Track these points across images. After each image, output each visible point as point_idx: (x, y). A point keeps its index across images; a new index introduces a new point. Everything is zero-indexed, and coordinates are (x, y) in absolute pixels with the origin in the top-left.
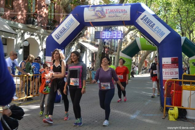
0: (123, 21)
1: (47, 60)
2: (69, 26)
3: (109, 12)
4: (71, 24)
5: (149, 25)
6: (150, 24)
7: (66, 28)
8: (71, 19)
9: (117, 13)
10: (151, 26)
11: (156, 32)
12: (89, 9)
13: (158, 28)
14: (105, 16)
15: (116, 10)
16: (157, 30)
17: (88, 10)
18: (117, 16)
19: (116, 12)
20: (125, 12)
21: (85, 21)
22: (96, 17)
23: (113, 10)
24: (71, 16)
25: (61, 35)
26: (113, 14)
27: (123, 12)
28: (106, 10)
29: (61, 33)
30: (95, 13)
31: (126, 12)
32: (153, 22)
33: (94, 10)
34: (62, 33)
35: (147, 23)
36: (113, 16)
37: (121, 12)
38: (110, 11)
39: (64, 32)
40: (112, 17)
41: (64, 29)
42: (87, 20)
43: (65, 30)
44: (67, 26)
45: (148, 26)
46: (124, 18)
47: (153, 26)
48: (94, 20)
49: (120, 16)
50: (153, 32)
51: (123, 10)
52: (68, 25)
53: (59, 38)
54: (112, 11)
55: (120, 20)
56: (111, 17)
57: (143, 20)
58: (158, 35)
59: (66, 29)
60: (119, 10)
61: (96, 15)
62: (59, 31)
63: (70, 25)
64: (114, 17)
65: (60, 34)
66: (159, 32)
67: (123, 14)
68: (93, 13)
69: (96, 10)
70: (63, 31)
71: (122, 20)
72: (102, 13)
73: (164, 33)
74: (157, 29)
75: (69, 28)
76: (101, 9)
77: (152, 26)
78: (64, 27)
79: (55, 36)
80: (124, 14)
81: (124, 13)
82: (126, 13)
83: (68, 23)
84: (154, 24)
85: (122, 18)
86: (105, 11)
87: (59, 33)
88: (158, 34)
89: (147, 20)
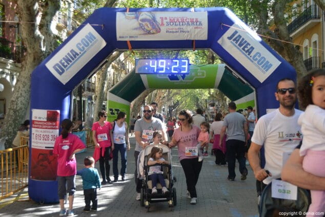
0: (193, 41)
1: (36, 117)
2: (86, 48)
3: (167, 22)
4: (90, 44)
5: (243, 49)
6: (245, 47)
7: (78, 51)
8: (90, 34)
9: (183, 25)
10: (246, 52)
11: (256, 62)
12: (127, 15)
13: (260, 55)
14: (159, 31)
15: (180, 21)
16: (259, 59)
17: (124, 17)
18: (184, 32)
19: (181, 23)
20: (198, 23)
21: (118, 39)
22: (142, 32)
23: (174, 19)
24: (89, 29)
25: (69, 66)
26: (174, 27)
27: (195, 23)
28: (162, 18)
29: (68, 61)
30: (140, 24)
31: (201, 24)
32: (250, 45)
33: (137, 18)
34: (71, 61)
35: (240, 45)
36: (174, 30)
37: (190, 23)
38: (168, 20)
39: (73, 59)
40: (173, 32)
41: (74, 55)
42: (123, 37)
43: (77, 57)
44: (81, 47)
45: (241, 51)
46: (195, 36)
47: (251, 52)
48: (137, 37)
49: (188, 32)
50: (251, 63)
51: (194, 20)
52: (83, 45)
53: (63, 71)
54: (172, 21)
55: (189, 38)
56: (170, 32)
57: (232, 40)
58: (259, 68)
59: (78, 55)
60: (187, 20)
61: (141, 27)
62: (64, 59)
63: (86, 46)
64: (177, 32)
65: (66, 64)
66: (262, 63)
67: (195, 28)
68: (135, 23)
69: (141, 18)
70: (71, 57)
71: (192, 39)
72: (152, 25)
73: (271, 65)
74: (257, 57)
75: (85, 52)
76: (151, 16)
77: (249, 52)
78: (74, 50)
79: (54, 67)
80: (197, 28)
81: (195, 26)
82: (201, 26)
83: (82, 41)
84: (252, 48)
85: (191, 35)
86: (158, 20)
87: (63, 61)
88: (260, 66)
89: (238, 40)
